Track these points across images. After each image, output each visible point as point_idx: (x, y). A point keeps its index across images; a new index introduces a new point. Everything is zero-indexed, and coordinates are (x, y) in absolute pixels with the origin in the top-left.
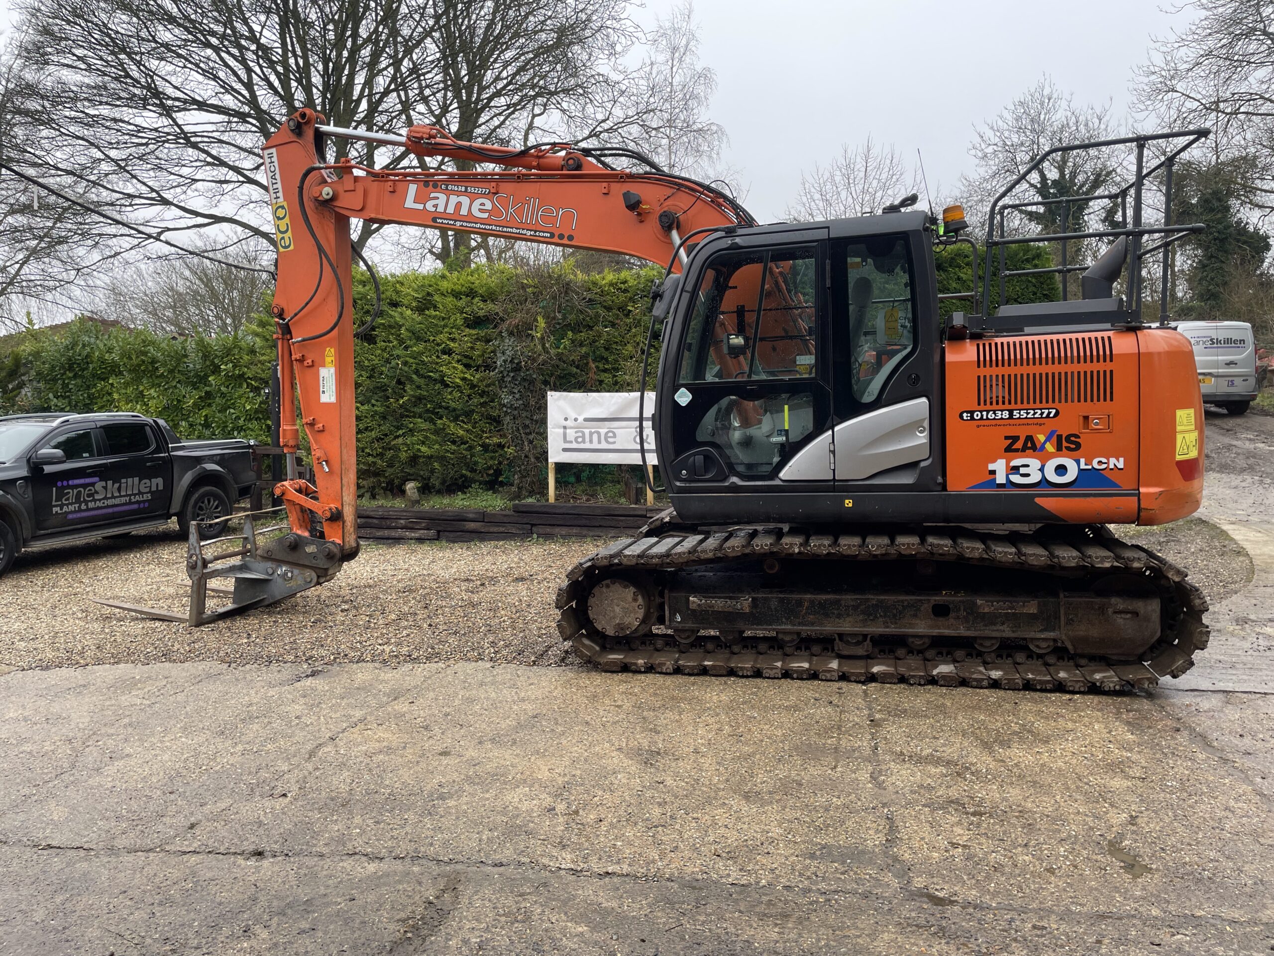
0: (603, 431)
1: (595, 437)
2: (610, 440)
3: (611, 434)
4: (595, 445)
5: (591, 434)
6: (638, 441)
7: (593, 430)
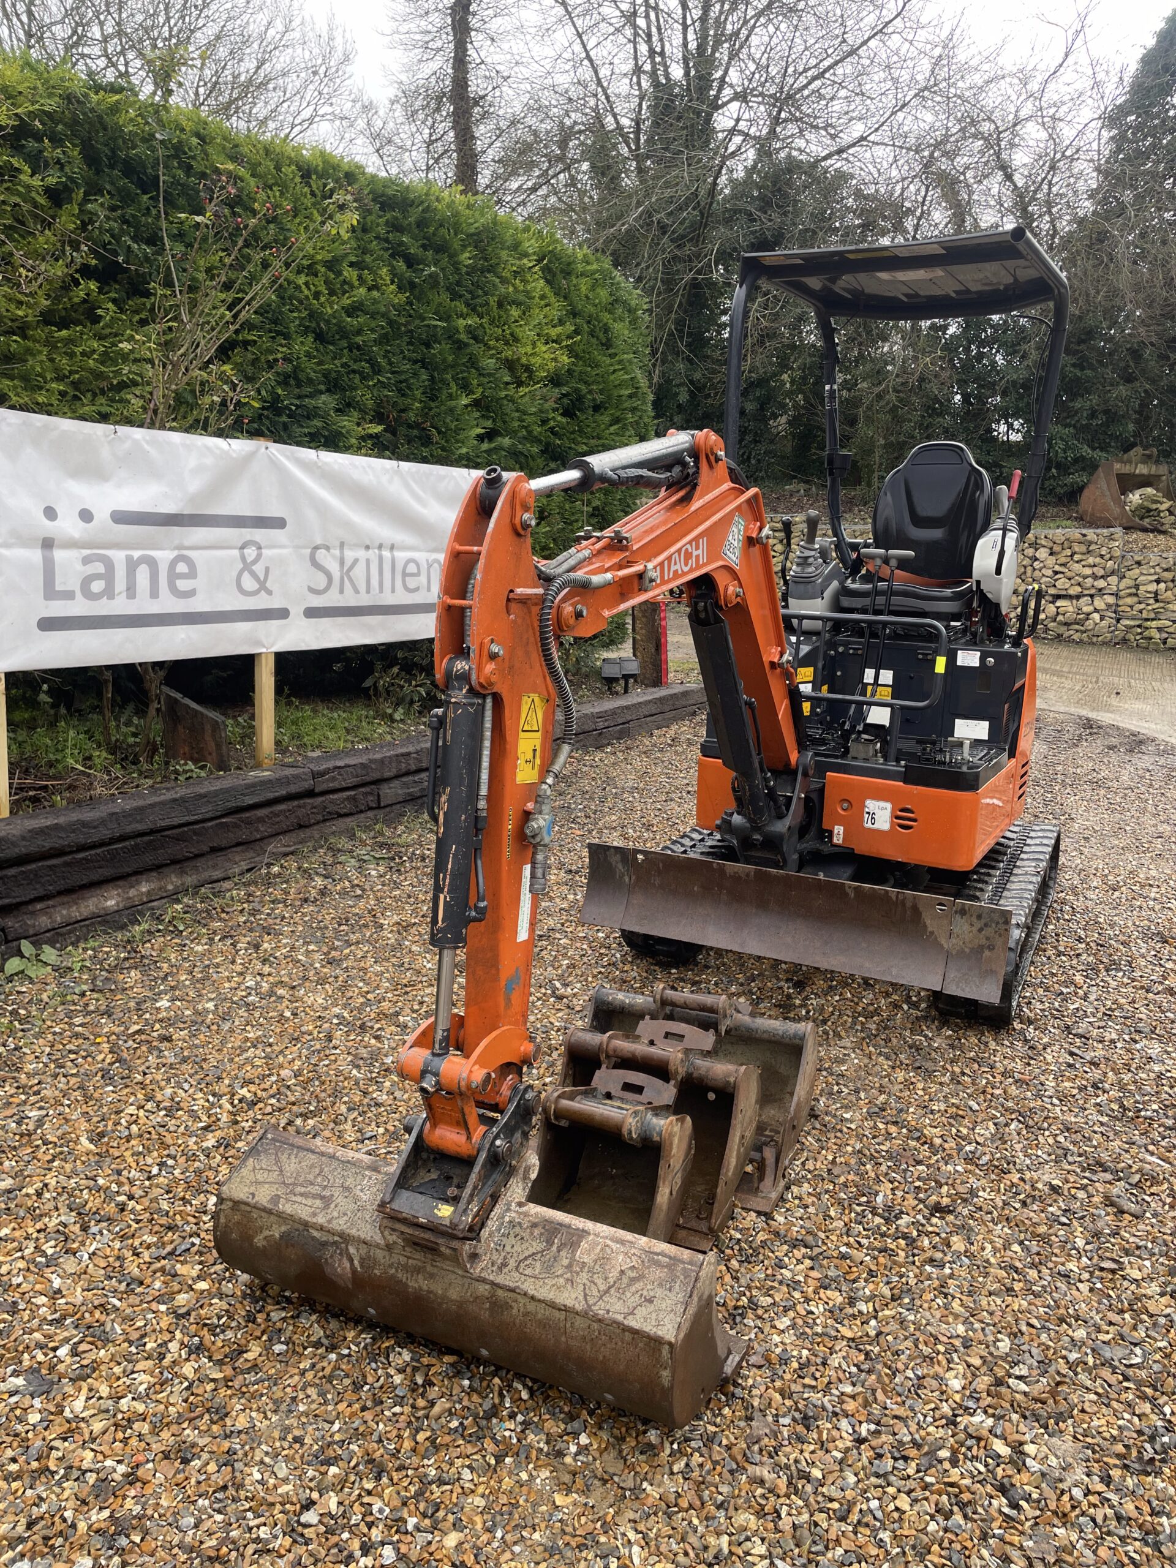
0: (164, 556)
1: (143, 575)
3: (182, 568)
4: (142, 603)
5: (132, 566)
6: (249, 583)
7: (136, 554)
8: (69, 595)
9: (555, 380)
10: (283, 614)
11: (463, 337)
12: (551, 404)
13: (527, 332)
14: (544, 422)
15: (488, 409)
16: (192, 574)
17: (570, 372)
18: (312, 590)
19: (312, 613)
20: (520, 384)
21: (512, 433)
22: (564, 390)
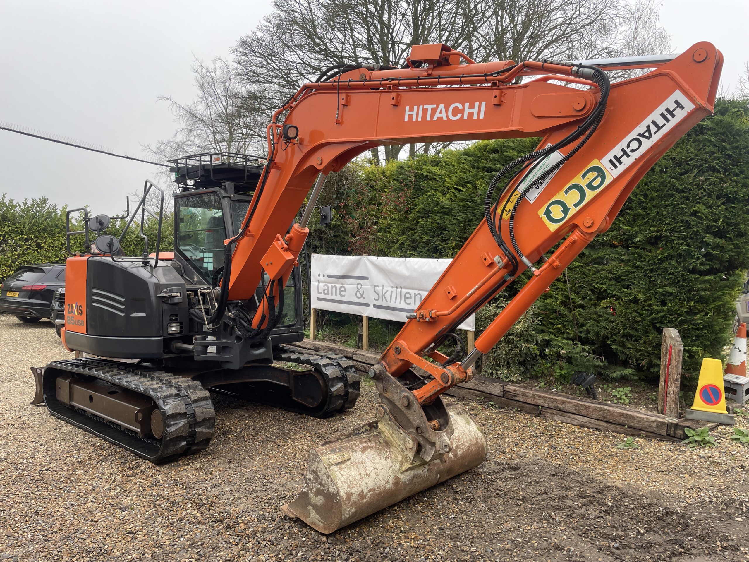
0: (338, 286)
1: (334, 289)
2: (343, 293)
3: (343, 289)
4: (334, 297)
5: (332, 287)
6: (359, 295)
7: (333, 285)
8: (321, 293)
10: (367, 305)
16: (345, 291)
19: (375, 306)
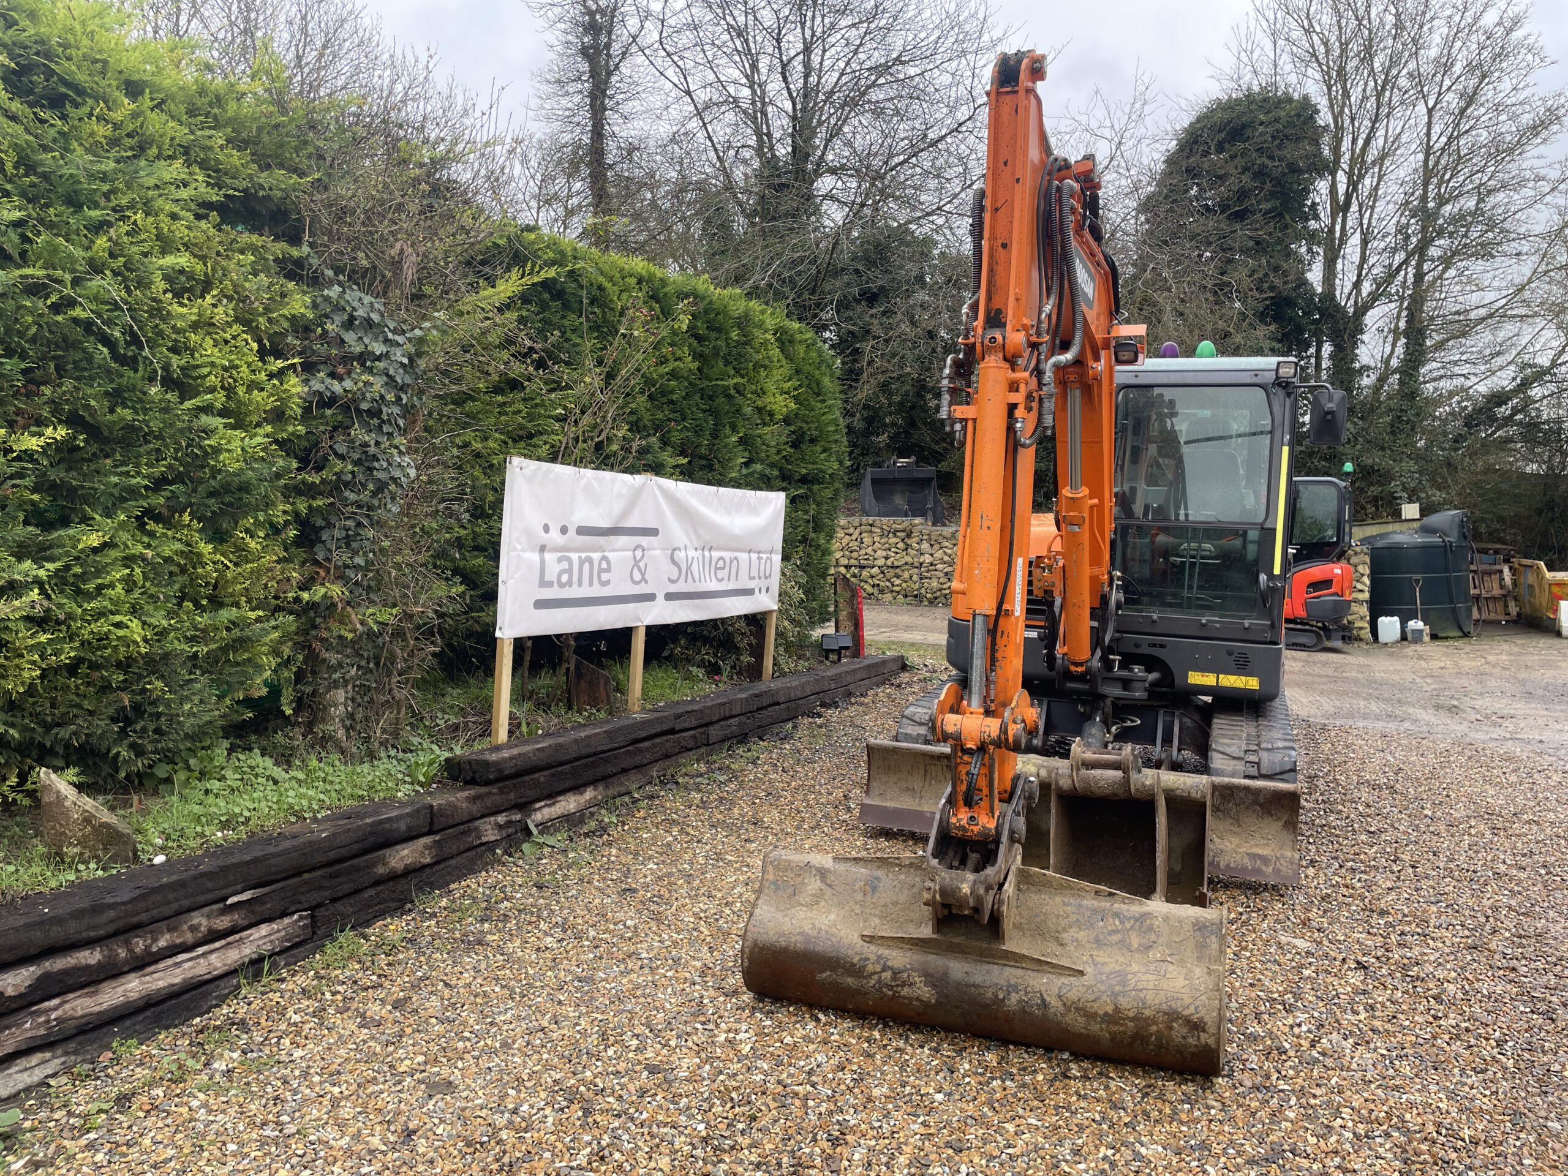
0: (596, 557)
1: (586, 570)
2: (605, 577)
3: (604, 565)
4: (585, 591)
5: (581, 562)
6: (637, 576)
7: (583, 555)
8: (550, 584)
9: (787, 421)
10: (651, 597)
11: (732, 392)
12: (783, 439)
13: (771, 387)
14: (779, 452)
15: (746, 443)
16: (608, 570)
17: (797, 415)
18: (670, 580)
19: (669, 597)
20: (765, 424)
21: (762, 462)
22: (792, 428)
